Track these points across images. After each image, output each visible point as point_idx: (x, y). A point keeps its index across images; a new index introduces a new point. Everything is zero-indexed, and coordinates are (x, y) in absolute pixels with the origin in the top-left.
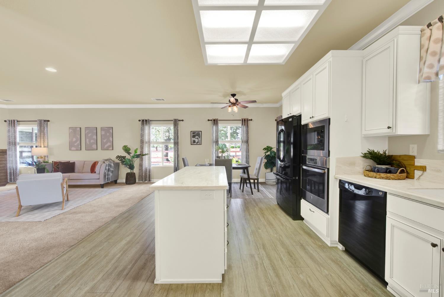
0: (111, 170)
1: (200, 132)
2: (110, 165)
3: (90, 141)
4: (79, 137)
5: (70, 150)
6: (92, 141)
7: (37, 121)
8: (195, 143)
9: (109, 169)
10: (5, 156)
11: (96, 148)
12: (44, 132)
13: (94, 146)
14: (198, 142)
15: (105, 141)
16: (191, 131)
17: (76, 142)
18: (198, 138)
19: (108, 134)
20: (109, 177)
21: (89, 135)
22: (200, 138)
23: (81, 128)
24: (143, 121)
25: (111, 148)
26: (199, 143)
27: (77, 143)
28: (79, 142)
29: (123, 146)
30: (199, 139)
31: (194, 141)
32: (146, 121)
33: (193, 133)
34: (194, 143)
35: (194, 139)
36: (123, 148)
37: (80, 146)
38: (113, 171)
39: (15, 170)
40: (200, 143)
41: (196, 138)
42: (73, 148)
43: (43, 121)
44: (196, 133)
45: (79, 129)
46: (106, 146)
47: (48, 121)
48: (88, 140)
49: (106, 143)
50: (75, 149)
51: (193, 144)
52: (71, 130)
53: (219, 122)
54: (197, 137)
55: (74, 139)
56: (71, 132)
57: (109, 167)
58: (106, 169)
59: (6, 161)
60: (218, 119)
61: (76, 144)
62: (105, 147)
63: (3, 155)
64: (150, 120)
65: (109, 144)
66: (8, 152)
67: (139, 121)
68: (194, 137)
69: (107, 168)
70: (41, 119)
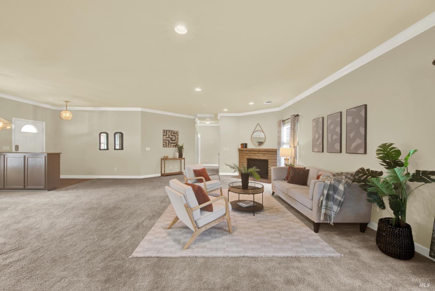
0: (337, 199)
2: (333, 188)
3: (332, 137)
4: (321, 132)
5: (313, 151)
6: (335, 137)
7: (290, 118)
9: (328, 195)
11: (339, 149)
12: (295, 129)
13: (338, 146)
15: (352, 135)
17: (318, 139)
19: (358, 121)
20: (328, 212)
23: (323, 118)
25: (362, 150)
27: (319, 142)
28: (320, 140)
36: (378, 150)
37: (322, 146)
38: (340, 201)
42: (316, 149)
43: (294, 117)
45: (321, 120)
46: (354, 145)
47: (298, 115)
48: (330, 135)
49: (354, 139)
55: (317, 136)
56: (314, 124)
57: (331, 193)
58: (323, 195)
62: (352, 148)
65: (359, 141)
66: (277, 152)
69: (326, 192)
70: (293, 115)
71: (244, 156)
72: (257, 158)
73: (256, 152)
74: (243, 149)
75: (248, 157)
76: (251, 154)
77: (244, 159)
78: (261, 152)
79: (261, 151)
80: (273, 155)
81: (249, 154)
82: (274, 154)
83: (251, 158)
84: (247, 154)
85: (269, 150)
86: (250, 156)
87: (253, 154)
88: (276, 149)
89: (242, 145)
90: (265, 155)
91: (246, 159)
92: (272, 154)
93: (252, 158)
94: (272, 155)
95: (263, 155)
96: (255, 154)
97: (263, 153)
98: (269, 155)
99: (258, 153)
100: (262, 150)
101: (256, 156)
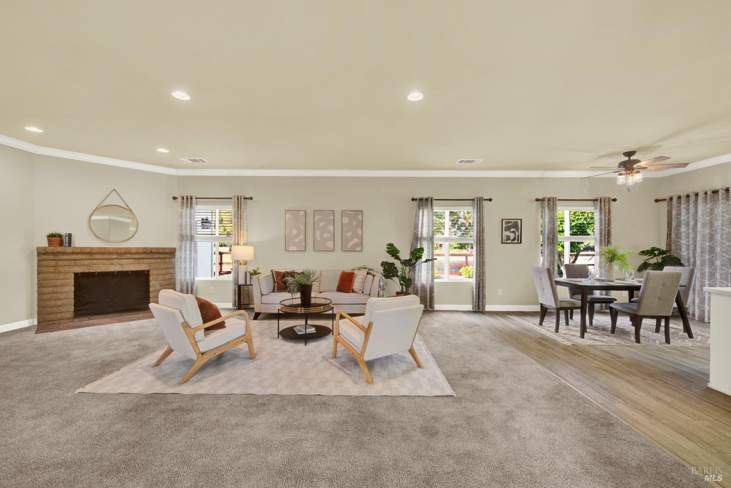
1: (519, 222)
3: (321, 235)
4: (303, 227)
5: (286, 250)
6: (326, 235)
7: (231, 198)
8: (510, 241)
10: (173, 259)
11: (333, 248)
13: (330, 244)
14: (514, 239)
15: (348, 235)
16: (502, 220)
17: (298, 235)
18: (514, 232)
19: (354, 223)
21: (322, 224)
22: (518, 231)
23: (306, 212)
24: (421, 200)
25: (358, 249)
26: (516, 241)
27: (299, 239)
28: (302, 237)
29: (387, 245)
30: (517, 233)
31: (508, 238)
32: (427, 200)
33: (506, 223)
34: (507, 240)
35: (508, 233)
37: (304, 244)
39: (190, 285)
40: (518, 241)
41: (511, 232)
42: (292, 248)
43: (242, 199)
44: (512, 222)
45: (302, 213)
46: (350, 244)
47: (251, 198)
48: (318, 233)
49: (351, 239)
50: (295, 249)
51: (505, 242)
52: (288, 216)
53: (558, 203)
54: (512, 230)
55: (295, 232)
56: (289, 217)
59: (174, 268)
60: (556, 198)
61: (297, 240)
62: (348, 247)
63: (170, 258)
64: (434, 198)
65: (356, 241)
66: (177, 254)
67: (413, 199)
68: (508, 229)
70: (239, 195)
71: (62, 269)
72: (116, 268)
73: (114, 257)
74: (52, 249)
75: (79, 270)
76: (95, 261)
77: (62, 276)
78: (129, 256)
79: (131, 253)
80: (163, 260)
81: (86, 262)
82: (165, 258)
83: (91, 271)
84: (77, 262)
85: (154, 251)
86: (89, 265)
87: (101, 261)
88: (175, 249)
89: (51, 237)
90: (142, 261)
91: (73, 275)
92: (161, 258)
93: (94, 271)
94: (160, 260)
95: (136, 261)
96: (108, 259)
97: (137, 256)
98: (153, 261)
99: (120, 257)
100: (133, 251)
101: (112, 264)
